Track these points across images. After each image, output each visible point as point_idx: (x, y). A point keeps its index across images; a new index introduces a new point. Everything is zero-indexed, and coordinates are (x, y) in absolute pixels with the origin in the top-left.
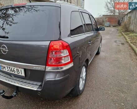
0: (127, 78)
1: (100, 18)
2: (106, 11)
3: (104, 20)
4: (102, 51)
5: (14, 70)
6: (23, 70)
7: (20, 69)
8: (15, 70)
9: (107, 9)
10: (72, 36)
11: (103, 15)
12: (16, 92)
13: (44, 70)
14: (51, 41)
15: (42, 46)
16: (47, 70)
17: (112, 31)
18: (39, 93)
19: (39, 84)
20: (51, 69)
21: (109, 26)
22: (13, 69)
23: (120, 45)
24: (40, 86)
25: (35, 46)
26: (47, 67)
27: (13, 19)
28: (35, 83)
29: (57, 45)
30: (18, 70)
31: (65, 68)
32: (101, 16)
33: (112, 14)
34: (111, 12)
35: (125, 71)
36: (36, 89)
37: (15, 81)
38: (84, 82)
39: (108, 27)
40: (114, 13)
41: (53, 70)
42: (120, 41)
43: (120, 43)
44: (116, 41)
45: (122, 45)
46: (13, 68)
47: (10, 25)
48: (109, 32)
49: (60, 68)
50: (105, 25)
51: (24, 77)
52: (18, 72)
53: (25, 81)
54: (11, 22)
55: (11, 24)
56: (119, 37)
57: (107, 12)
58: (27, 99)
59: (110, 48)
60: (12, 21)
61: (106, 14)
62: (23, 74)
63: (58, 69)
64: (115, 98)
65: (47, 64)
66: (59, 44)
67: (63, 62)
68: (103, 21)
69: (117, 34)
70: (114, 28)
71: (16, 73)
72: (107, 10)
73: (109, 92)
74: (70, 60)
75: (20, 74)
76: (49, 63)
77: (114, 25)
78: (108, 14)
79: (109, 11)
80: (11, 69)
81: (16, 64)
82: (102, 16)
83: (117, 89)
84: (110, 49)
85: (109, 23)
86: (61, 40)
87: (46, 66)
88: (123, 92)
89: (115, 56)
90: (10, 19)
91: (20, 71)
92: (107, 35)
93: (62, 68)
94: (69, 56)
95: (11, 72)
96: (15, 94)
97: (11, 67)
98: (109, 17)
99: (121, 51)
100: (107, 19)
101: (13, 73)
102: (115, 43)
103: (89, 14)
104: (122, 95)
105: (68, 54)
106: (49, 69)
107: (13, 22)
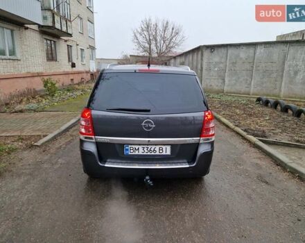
2: (135, 47)
9: (136, 44)
11: (131, 56)
16: (201, 142)
22: (152, 149)
32: (126, 56)
34: (145, 51)
40: (150, 54)
52: (161, 151)
57: (137, 51)
62: (168, 153)
71: (157, 153)
72: (137, 47)
75: (164, 153)
79: (141, 49)
80: (149, 149)
87: (200, 137)
95: (149, 153)
97: (150, 147)
101: (153, 153)
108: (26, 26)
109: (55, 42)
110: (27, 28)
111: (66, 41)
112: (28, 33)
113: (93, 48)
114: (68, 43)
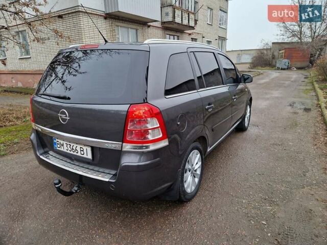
0: (290, 179)
1: (267, 49)
2: (279, 33)
3: (276, 54)
4: (254, 125)
5: (76, 150)
6: (89, 149)
7: (85, 148)
8: (78, 149)
9: (282, 29)
10: (167, 97)
11: (273, 43)
12: (78, 187)
13: (120, 149)
14: (131, 104)
15: (122, 113)
16: (124, 149)
17: (292, 80)
18: (112, 187)
19: (113, 172)
20: (131, 149)
21: (289, 68)
22: (74, 148)
23: (301, 112)
24: (114, 175)
25: (113, 112)
26: (124, 144)
27: (79, 65)
28: (107, 171)
29: (141, 110)
30: (82, 149)
31: (152, 147)
32: (267, 44)
33: (295, 39)
34: (293, 36)
35: (291, 165)
36: (107, 180)
37: (77, 167)
38: (197, 180)
39: (284, 69)
40: (300, 39)
41: (134, 149)
42: (303, 104)
43: (303, 107)
44: (294, 103)
45: (305, 113)
46: (75, 145)
47: (74, 75)
48: (282, 82)
49: (145, 146)
50: (278, 65)
51: (90, 161)
52: (82, 153)
53: (91, 167)
54: (77, 71)
55: (76, 73)
56: (303, 95)
57: (282, 37)
58: (95, 202)
59: (274, 118)
60: (78, 68)
61: (280, 41)
62: (90, 156)
63: (141, 148)
64: (253, 212)
65: (124, 140)
66: (143, 108)
67: (150, 137)
68: (274, 57)
69: (302, 88)
70: (300, 71)
71: (79, 154)
72: (282, 32)
73: (244, 201)
74: (161, 136)
75: (85, 156)
76: (128, 138)
77: (299, 65)
78: (286, 40)
79: (288, 34)
80: (71, 147)
81: (82, 140)
82: (270, 44)
83: (261, 197)
84: (272, 121)
85: (286, 60)
86: (147, 102)
87: (123, 142)
88: (271, 203)
89: (280, 136)
90: (75, 65)
91: (85, 151)
92: (277, 90)
93: (147, 147)
94: (160, 128)
95: (72, 152)
96: (76, 189)
97: (72, 145)
98: (287, 46)
99: (296, 125)
100: (283, 51)
101: (75, 153)
102: (290, 107)
103: (213, 53)
104: (268, 207)
105: (158, 125)
106: (127, 147)
107: (80, 71)
108: (149, 24)
109: (178, 36)
110: (149, 26)
111: (190, 34)
112: (150, 30)
113: (223, 39)
114: (193, 36)
